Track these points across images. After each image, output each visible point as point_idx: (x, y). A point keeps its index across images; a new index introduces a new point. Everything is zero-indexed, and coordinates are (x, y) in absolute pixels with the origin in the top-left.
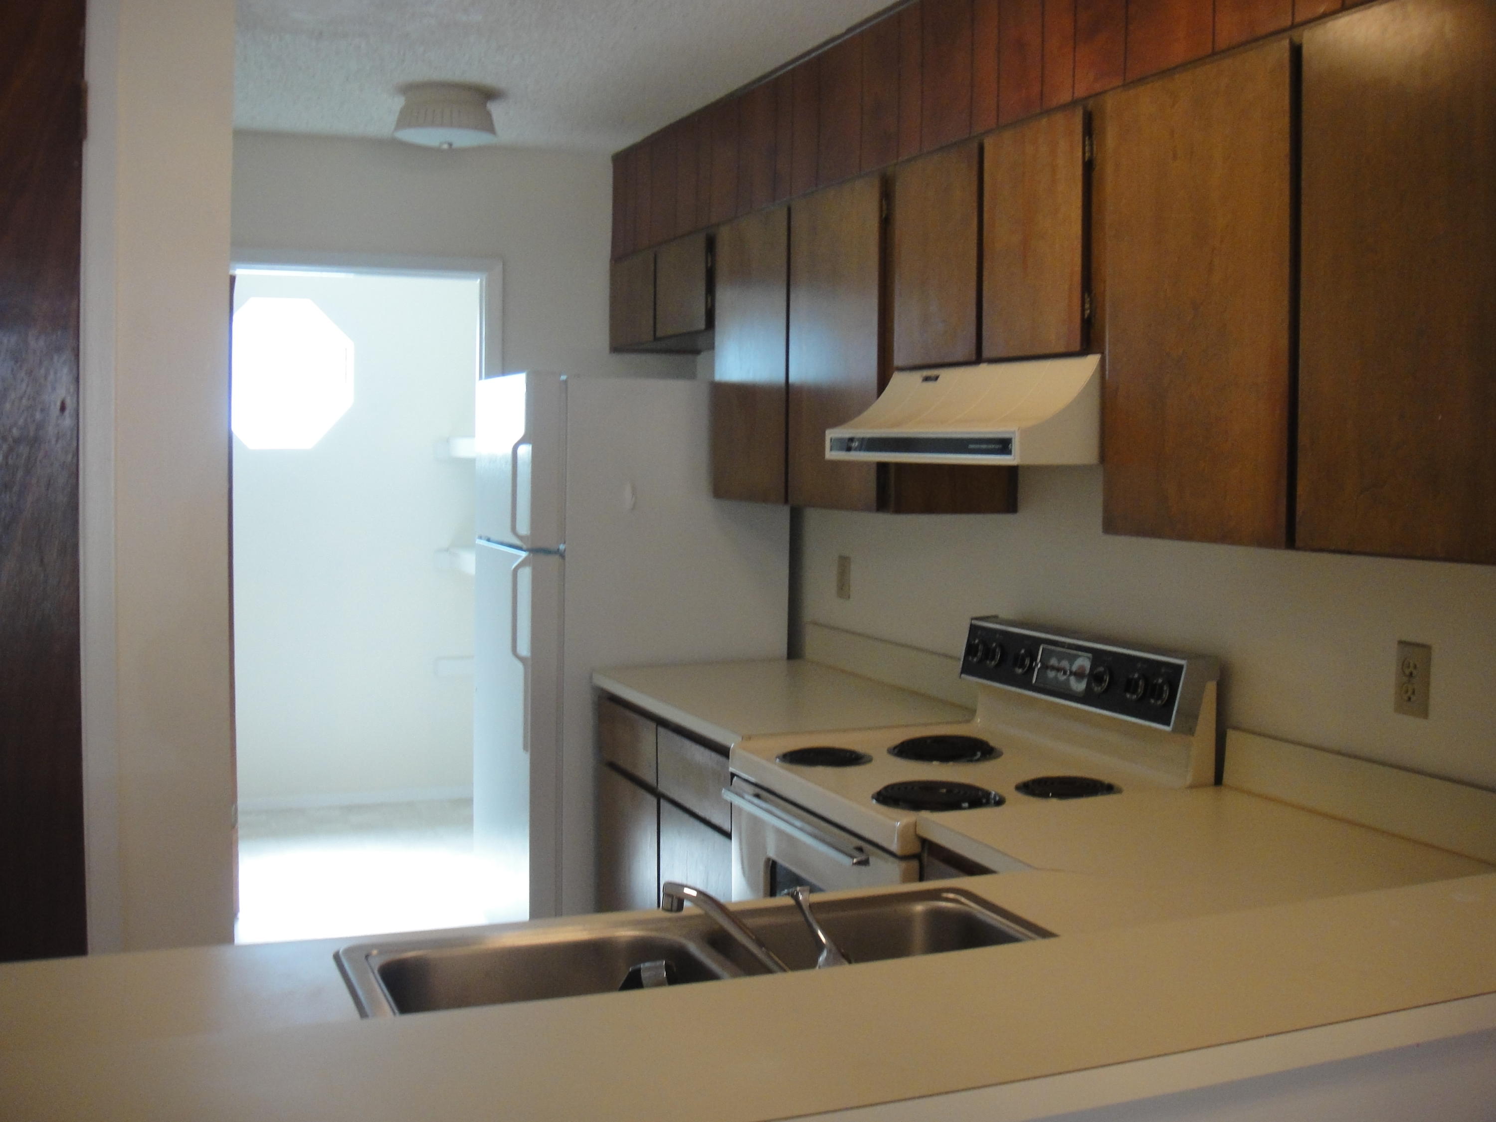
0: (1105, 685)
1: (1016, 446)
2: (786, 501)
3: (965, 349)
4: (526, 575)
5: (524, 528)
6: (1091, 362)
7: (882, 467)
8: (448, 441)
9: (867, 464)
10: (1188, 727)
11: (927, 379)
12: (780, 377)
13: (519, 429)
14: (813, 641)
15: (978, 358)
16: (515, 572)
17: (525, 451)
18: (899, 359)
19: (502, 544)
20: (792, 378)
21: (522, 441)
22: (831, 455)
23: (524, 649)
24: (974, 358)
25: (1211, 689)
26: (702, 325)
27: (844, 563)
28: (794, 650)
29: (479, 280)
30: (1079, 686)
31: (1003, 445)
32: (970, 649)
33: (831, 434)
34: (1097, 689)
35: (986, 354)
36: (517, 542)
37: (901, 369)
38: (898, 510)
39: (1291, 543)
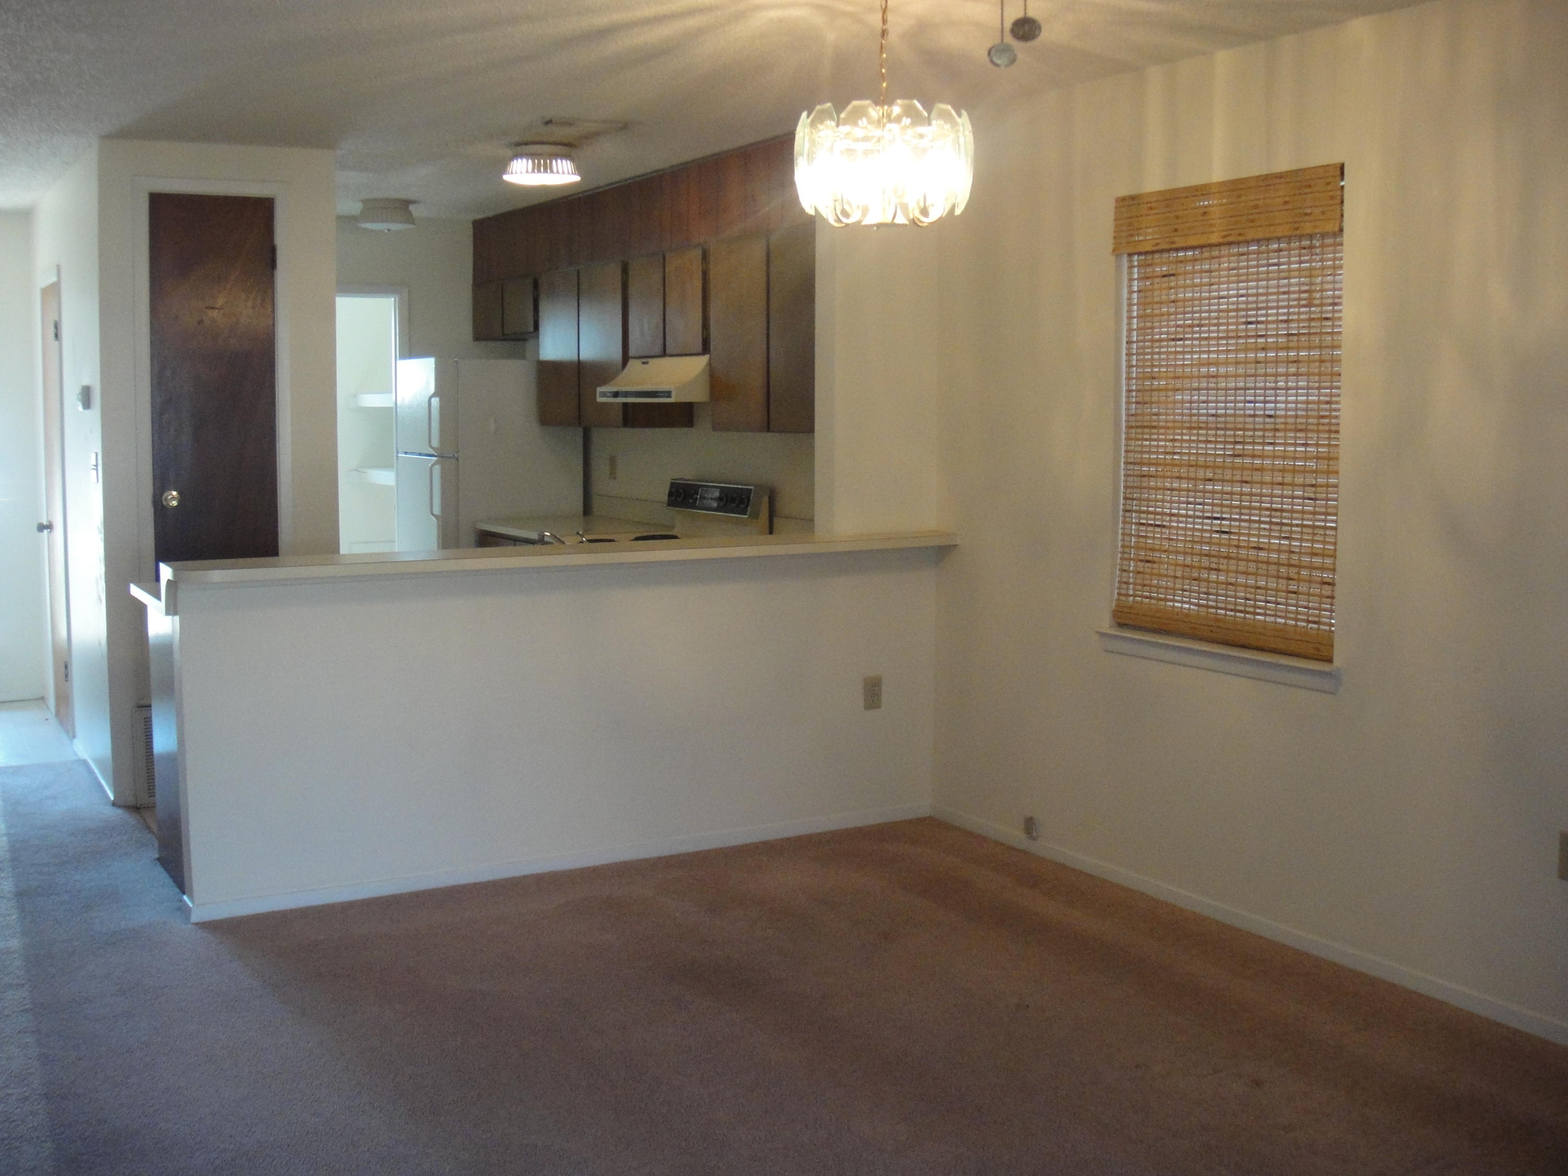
0: (724, 502)
1: (673, 394)
2: (580, 424)
3: (658, 349)
4: (437, 470)
5: (435, 443)
6: (705, 359)
7: (625, 405)
8: (355, 396)
9: (618, 404)
10: (755, 516)
11: (644, 363)
12: (575, 358)
13: (432, 389)
14: (597, 502)
15: (664, 354)
16: (431, 469)
17: (435, 401)
18: (632, 352)
19: (420, 454)
20: (581, 358)
21: (434, 395)
22: (600, 399)
23: (437, 510)
24: (662, 354)
25: (766, 500)
26: (532, 329)
27: (613, 461)
28: (587, 510)
29: (393, 299)
30: (715, 505)
31: (668, 394)
32: (670, 494)
33: (600, 390)
34: (722, 504)
35: (668, 352)
36: (432, 452)
37: (632, 358)
38: (633, 426)
39: (768, 430)
